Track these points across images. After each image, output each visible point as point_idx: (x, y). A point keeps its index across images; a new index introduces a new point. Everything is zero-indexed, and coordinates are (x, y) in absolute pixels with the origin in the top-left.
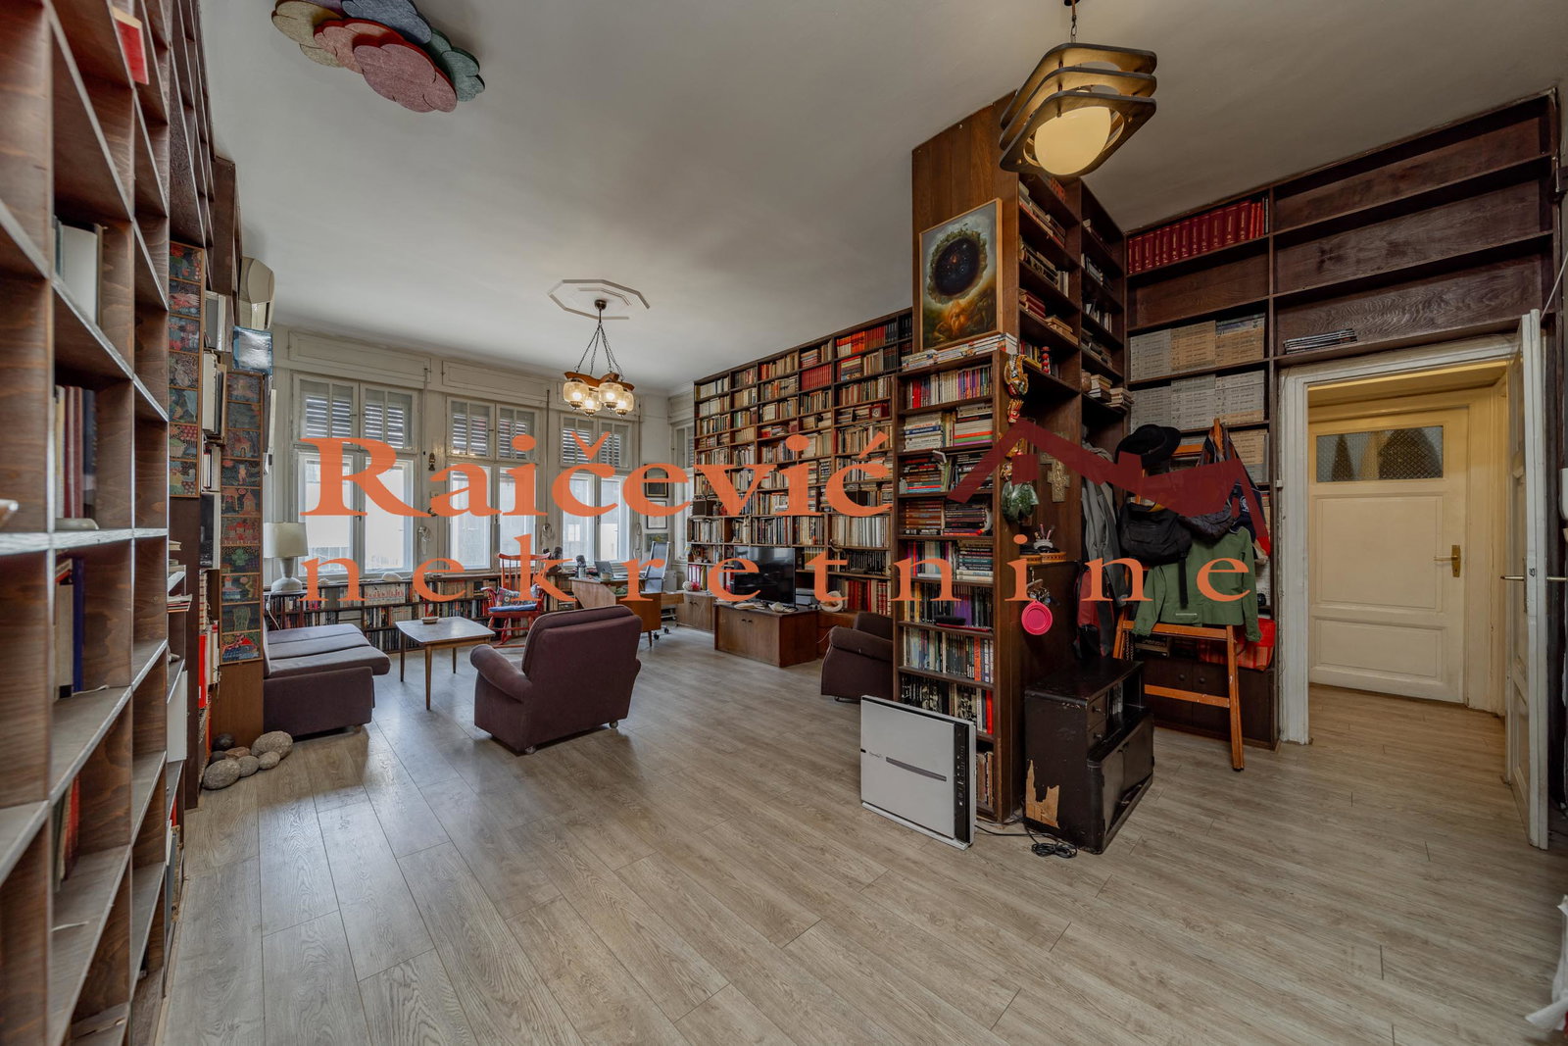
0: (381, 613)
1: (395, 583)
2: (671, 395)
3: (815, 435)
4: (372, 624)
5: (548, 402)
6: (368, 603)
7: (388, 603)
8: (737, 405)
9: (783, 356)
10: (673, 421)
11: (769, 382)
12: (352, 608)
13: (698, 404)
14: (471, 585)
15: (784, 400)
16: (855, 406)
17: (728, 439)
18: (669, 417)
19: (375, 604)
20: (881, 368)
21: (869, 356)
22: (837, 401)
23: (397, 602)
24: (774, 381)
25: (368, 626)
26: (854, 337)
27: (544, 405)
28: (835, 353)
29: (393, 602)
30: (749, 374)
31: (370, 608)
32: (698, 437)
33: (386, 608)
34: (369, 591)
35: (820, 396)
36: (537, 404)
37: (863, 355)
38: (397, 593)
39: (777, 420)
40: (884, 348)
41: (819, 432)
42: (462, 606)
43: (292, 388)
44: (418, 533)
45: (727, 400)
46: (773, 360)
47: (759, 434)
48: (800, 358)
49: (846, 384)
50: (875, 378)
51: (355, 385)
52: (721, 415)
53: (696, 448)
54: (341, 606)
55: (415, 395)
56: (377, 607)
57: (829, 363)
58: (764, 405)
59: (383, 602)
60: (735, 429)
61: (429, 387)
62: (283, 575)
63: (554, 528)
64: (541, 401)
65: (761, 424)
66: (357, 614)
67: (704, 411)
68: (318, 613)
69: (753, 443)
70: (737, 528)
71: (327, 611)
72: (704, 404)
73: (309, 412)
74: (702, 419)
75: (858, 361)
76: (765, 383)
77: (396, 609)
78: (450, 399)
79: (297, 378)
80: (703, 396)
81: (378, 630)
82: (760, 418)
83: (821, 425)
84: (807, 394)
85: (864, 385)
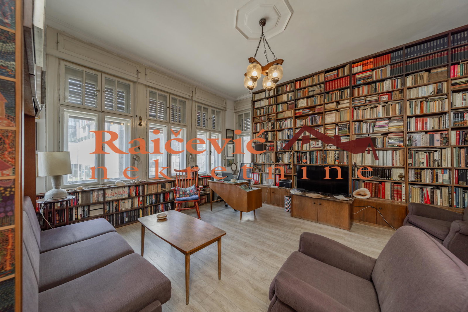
0: (115, 204)
1: (122, 187)
2: (237, 99)
3: (335, 112)
4: (109, 211)
5: (192, 97)
6: (107, 199)
7: (119, 198)
8: (279, 101)
9: (312, 76)
10: (237, 111)
11: (301, 89)
12: (98, 203)
13: (254, 102)
14: (160, 186)
15: (313, 96)
16: (365, 96)
17: (275, 117)
18: (235, 109)
19: (112, 199)
20: (388, 75)
21: (377, 70)
22: (352, 94)
23: (124, 197)
24: (305, 88)
25: (107, 213)
26: (365, 62)
27: (190, 98)
28: (351, 70)
29: (121, 197)
30: (287, 86)
31: (108, 202)
32: (255, 116)
33: (117, 201)
34: (108, 192)
35: (339, 93)
36: (187, 97)
37: (373, 70)
38: (123, 192)
39: (307, 106)
40: (390, 65)
41: (337, 110)
42: (156, 197)
43: (60, 69)
44: (133, 158)
45: (272, 100)
46: (304, 79)
47: (295, 114)
48: (325, 75)
49: (358, 86)
50: (383, 80)
51: (99, 74)
52: (269, 106)
53: (253, 122)
54: (91, 202)
55: (132, 84)
56: (112, 201)
57: (347, 76)
58: (298, 100)
59: (116, 198)
60: (278, 112)
61: (140, 81)
62: (54, 187)
63: (194, 156)
64: (190, 96)
65: (296, 108)
66: (101, 206)
67: (257, 105)
68: (77, 208)
69: (290, 118)
70: (280, 156)
71: (83, 206)
72: (257, 102)
73: (70, 88)
74: (257, 109)
75: (369, 73)
76: (298, 90)
77: (123, 201)
78: (149, 89)
79: (63, 63)
80: (256, 99)
81: (113, 215)
82: (296, 105)
83: (339, 107)
84: (328, 93)
85: (373, 85)
